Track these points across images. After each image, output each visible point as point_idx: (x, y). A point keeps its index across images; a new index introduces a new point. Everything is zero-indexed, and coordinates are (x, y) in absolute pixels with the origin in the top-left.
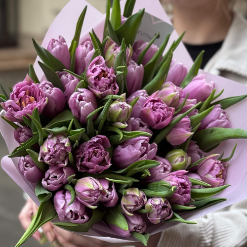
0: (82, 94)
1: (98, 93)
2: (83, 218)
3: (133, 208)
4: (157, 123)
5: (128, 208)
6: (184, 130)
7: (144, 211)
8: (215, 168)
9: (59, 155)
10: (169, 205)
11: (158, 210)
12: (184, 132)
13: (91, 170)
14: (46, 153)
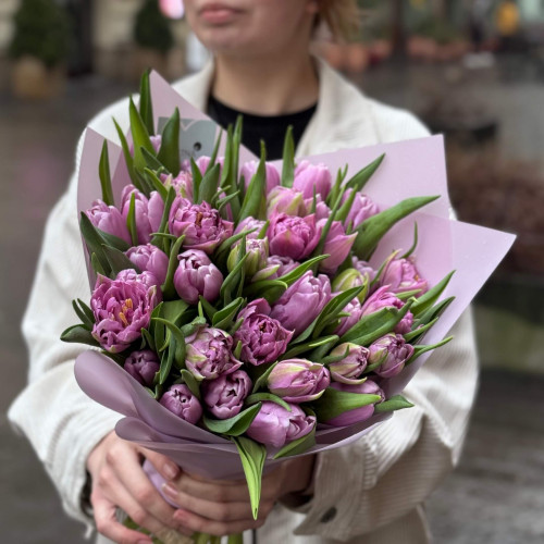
0: (193, 258)
1: (210, 244)
2: (310, 421)
3: (358, 370)
4: (306, 245)
5: (352, 374)
6: (342, 237)
7: (372, 366)
8: (406, 270)
9: (224, 355)
10: (401, 338)
11: (393, 352)
12: (344, 239)
13: (270, 356)
14: (205, 363)
